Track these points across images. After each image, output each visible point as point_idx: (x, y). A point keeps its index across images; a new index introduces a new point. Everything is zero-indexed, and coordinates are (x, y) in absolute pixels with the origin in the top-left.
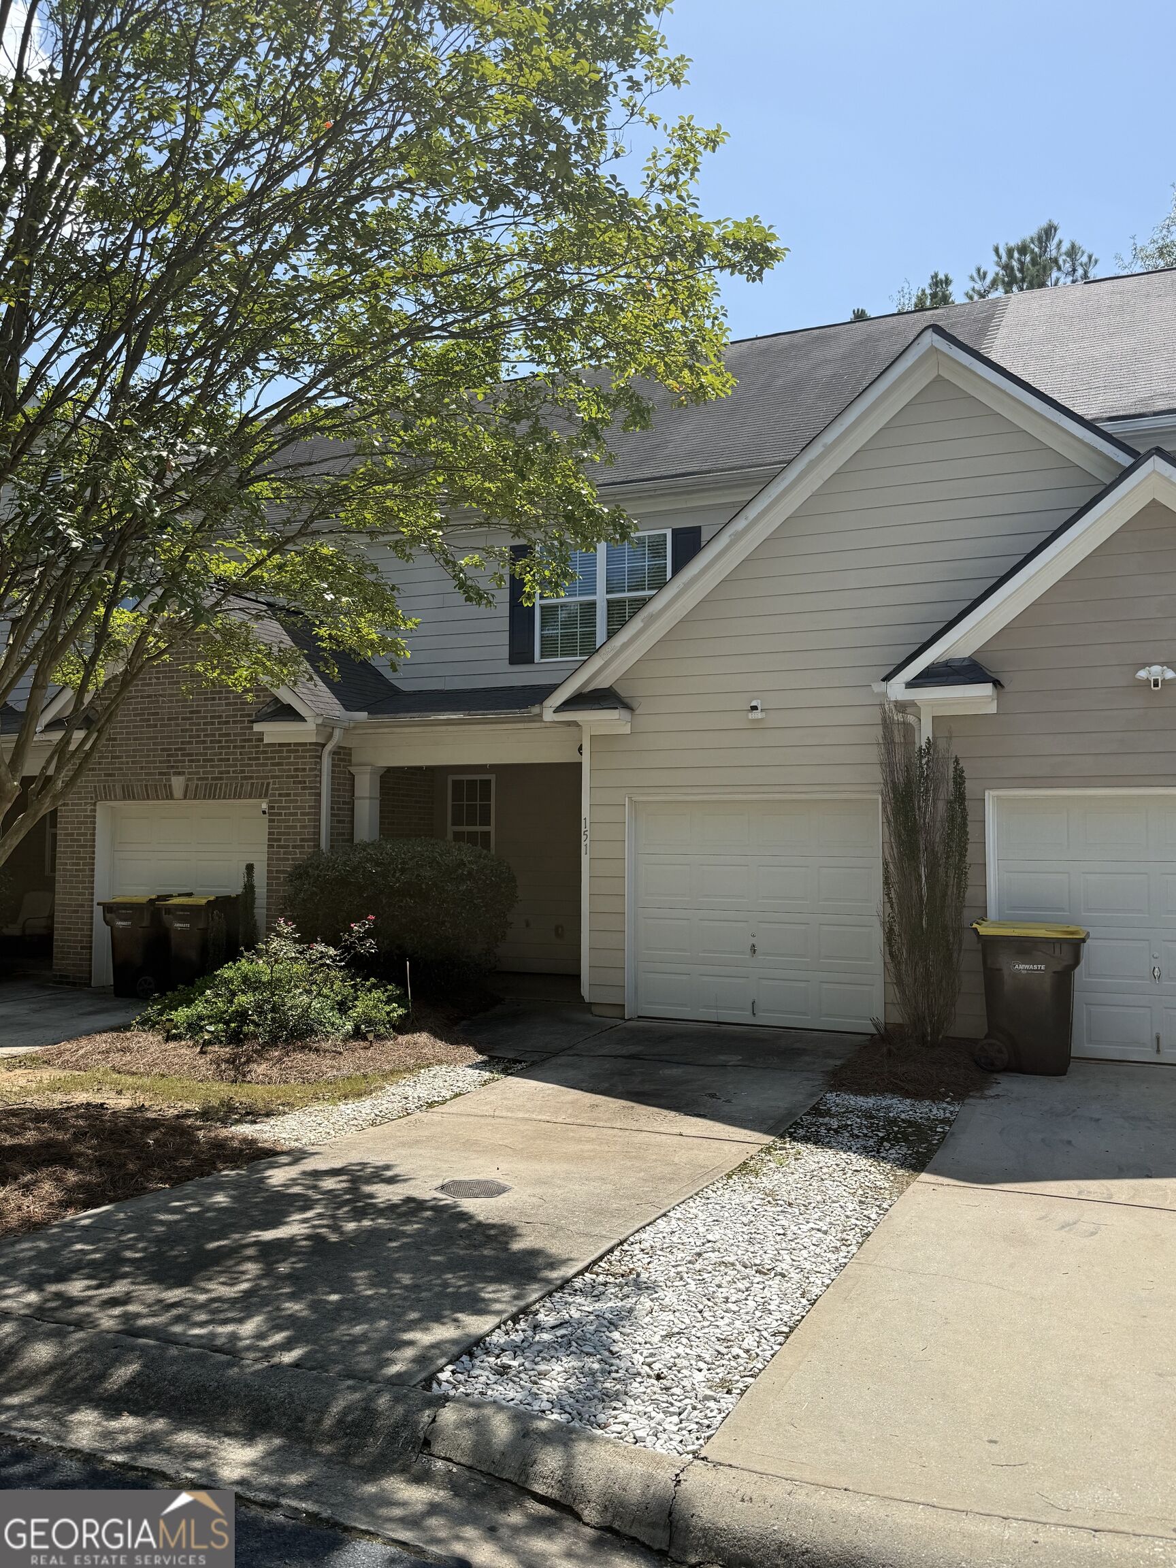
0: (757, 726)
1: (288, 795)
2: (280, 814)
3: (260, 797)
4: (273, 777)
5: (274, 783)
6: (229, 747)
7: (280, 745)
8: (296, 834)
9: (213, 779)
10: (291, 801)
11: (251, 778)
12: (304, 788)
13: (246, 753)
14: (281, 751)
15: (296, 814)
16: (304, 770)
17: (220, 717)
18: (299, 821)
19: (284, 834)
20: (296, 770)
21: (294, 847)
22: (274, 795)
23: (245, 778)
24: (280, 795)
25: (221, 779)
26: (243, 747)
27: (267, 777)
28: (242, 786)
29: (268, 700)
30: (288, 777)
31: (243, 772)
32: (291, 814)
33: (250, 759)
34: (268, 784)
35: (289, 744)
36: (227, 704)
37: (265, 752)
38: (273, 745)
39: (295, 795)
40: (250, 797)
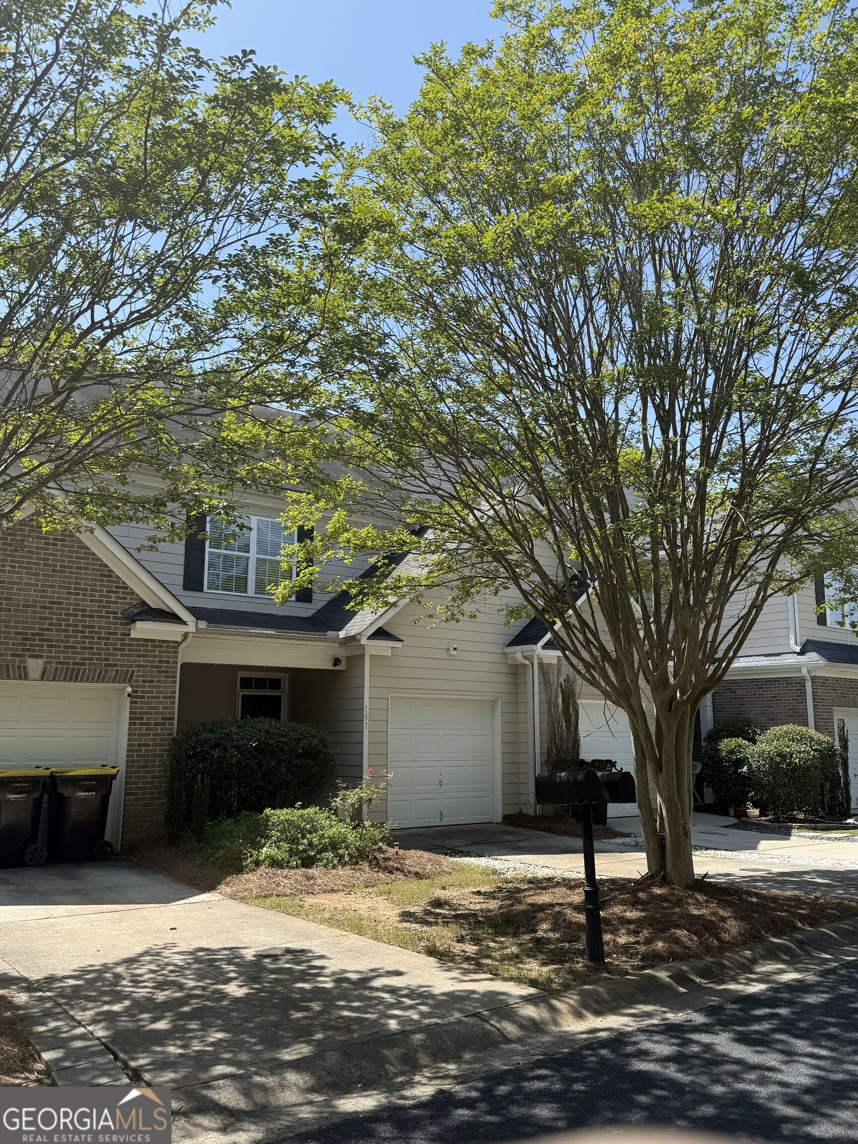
0: (451, 658)
1: (152, 681)
2: (143, 697)
3: (124, 681)
4: (137, 666)
5: (139, 671)
6: (93, 638)
7: (145, 640)
8: (156, 713)
9: (74, 664)
10: (154, 687)
11: (116, 665)
12: (166, 677)
13: (111, 644)
14: (147, 646)
15: (159, 697)
16: (168, 662)
17: (84, 610)
18: (162, 703)
19: (147, 713)
20: (160, 662)
21: (156, 724)
22: (138, 681)
23: (109, 665)
24: (144, 681)
25: (83, 664)
26: (108, 639)
27: (132, 666)
28: (106, 672)
29: (135, 602)
30: (152, 667)
31: (108, 660)
32: (154, 698)
33: (115, 649)
34: (133, 672)
35: (154, 641)
36: (91, 601)
37: (131, 645)
38: (139, 640)
39: (158, 682)
40: (114, 681)
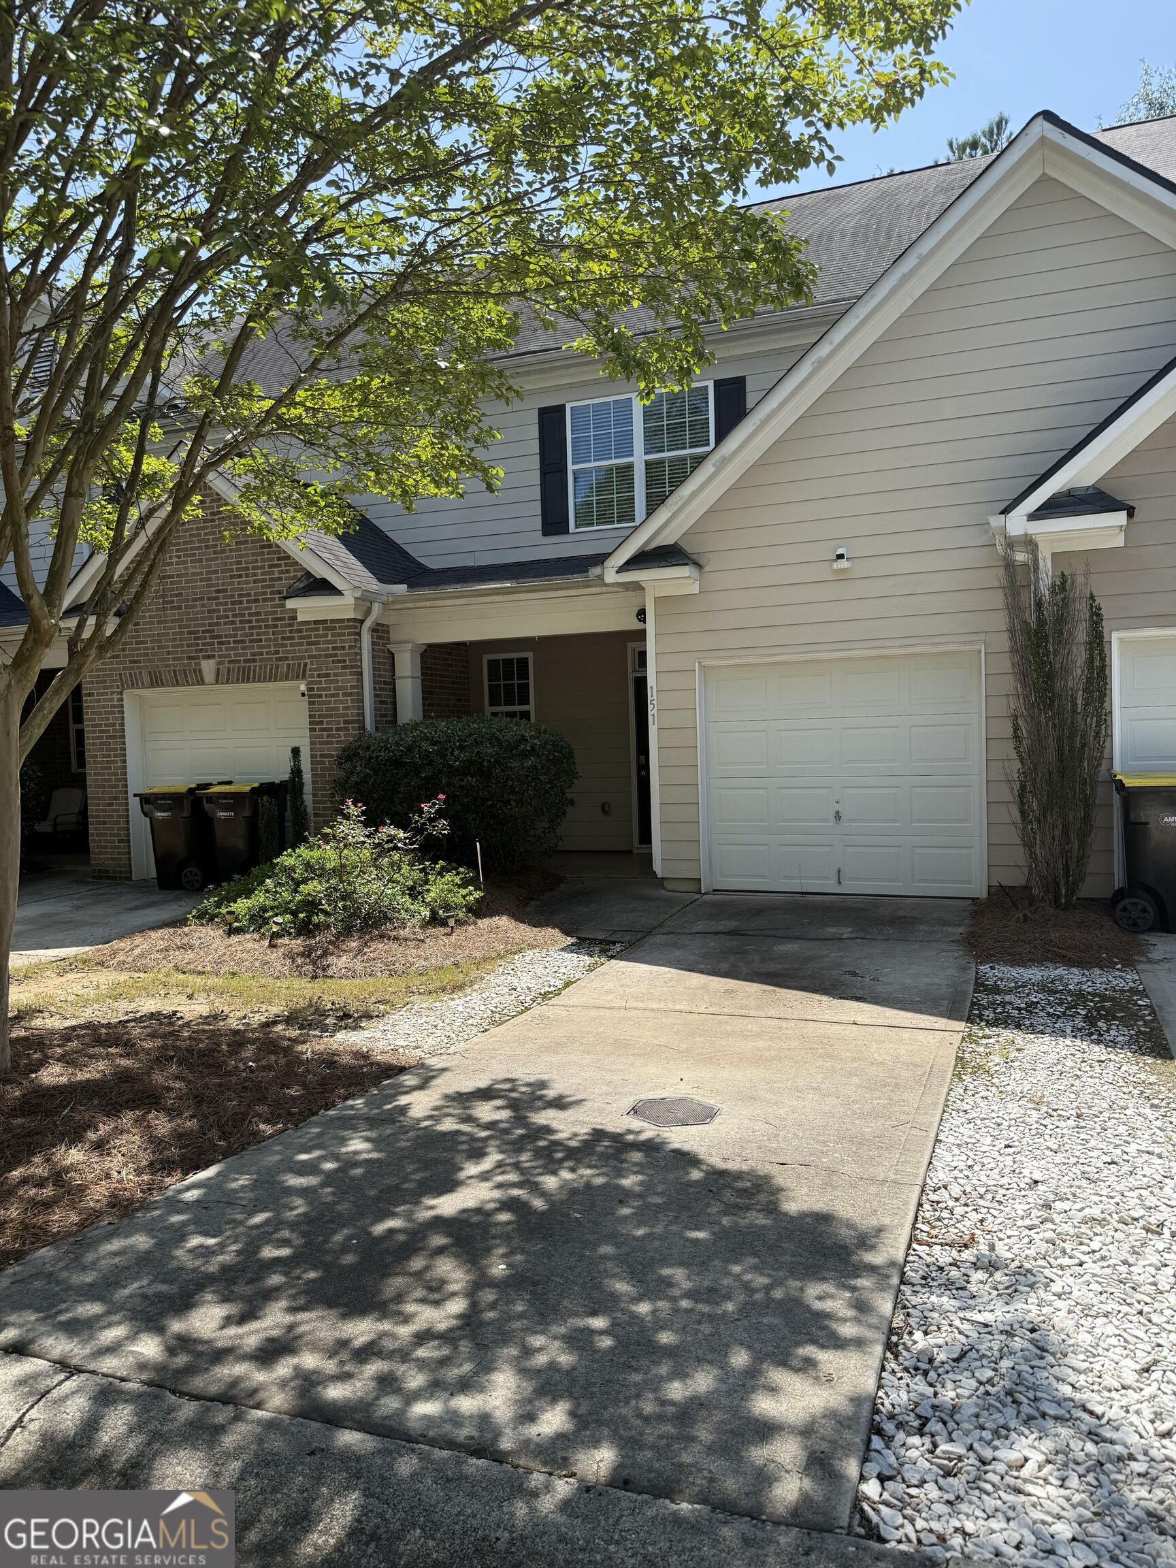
0: (842, 578)
1: (328, 675)
2: (321, 696)
3: (297, 678)
4: (310, 657)
5: (312, 663)
6: (260, 627)
7: (316, 622)
8: (337, 716)
9: (245, 661)
10: (332, 682)
11: (286, 658)
12: (344, 668)
13: (279, 633)
14: (317, 630)
15: (338, 695)
16: (343, 648)
17: (249, 595)
18: (342, 701)
19: (326, 716)
20: (335, 648)
21: (338, 729)
22: (312, 676)
23: (280, 659)
24: (319, 676)
25: (254, 661)
26: (276, 626)
27: (303, 658)
28: (277, 668)
29: (299, 574)
30: (326, 656)
31: (277, 652)
32: (333, 695)
33: (283, 638)
34: (305, 665)
35: (325, 622)
36: (254, 581)
37: (300, 631)
38: (308, 623)
39: (335, 675)
40: (287, 679)
